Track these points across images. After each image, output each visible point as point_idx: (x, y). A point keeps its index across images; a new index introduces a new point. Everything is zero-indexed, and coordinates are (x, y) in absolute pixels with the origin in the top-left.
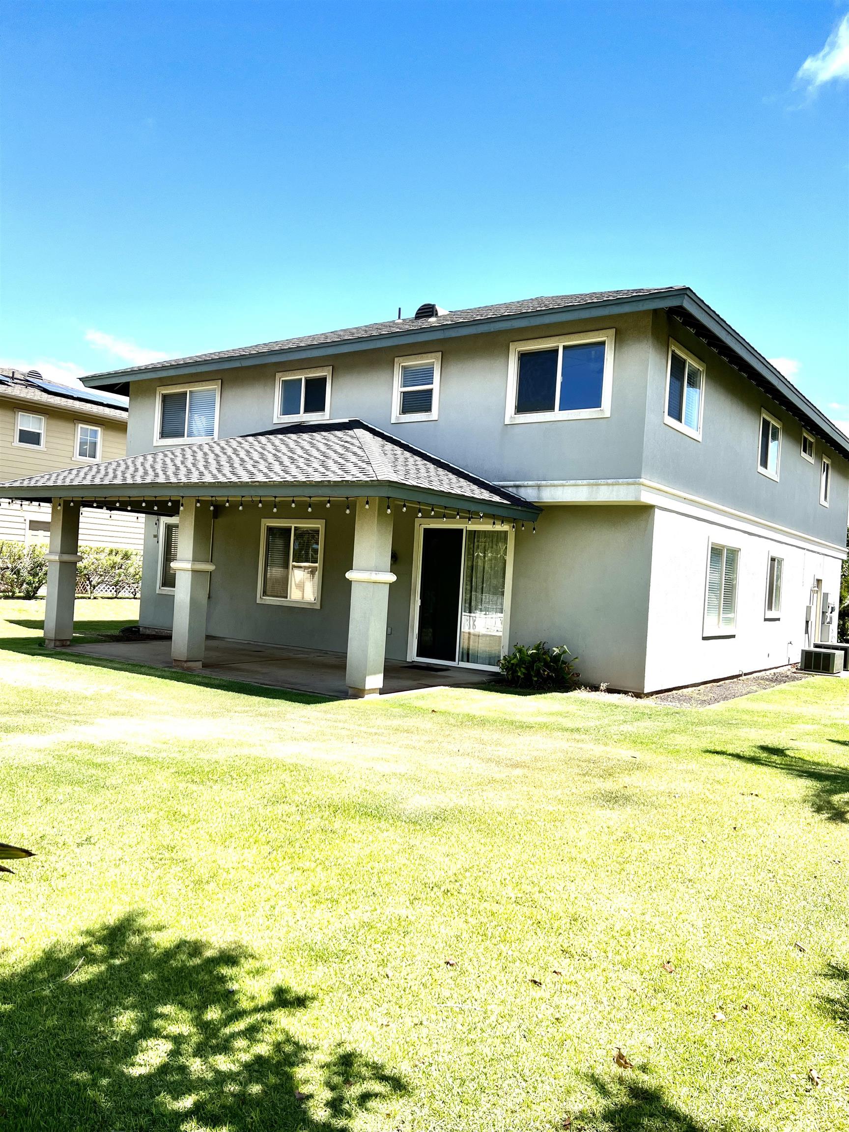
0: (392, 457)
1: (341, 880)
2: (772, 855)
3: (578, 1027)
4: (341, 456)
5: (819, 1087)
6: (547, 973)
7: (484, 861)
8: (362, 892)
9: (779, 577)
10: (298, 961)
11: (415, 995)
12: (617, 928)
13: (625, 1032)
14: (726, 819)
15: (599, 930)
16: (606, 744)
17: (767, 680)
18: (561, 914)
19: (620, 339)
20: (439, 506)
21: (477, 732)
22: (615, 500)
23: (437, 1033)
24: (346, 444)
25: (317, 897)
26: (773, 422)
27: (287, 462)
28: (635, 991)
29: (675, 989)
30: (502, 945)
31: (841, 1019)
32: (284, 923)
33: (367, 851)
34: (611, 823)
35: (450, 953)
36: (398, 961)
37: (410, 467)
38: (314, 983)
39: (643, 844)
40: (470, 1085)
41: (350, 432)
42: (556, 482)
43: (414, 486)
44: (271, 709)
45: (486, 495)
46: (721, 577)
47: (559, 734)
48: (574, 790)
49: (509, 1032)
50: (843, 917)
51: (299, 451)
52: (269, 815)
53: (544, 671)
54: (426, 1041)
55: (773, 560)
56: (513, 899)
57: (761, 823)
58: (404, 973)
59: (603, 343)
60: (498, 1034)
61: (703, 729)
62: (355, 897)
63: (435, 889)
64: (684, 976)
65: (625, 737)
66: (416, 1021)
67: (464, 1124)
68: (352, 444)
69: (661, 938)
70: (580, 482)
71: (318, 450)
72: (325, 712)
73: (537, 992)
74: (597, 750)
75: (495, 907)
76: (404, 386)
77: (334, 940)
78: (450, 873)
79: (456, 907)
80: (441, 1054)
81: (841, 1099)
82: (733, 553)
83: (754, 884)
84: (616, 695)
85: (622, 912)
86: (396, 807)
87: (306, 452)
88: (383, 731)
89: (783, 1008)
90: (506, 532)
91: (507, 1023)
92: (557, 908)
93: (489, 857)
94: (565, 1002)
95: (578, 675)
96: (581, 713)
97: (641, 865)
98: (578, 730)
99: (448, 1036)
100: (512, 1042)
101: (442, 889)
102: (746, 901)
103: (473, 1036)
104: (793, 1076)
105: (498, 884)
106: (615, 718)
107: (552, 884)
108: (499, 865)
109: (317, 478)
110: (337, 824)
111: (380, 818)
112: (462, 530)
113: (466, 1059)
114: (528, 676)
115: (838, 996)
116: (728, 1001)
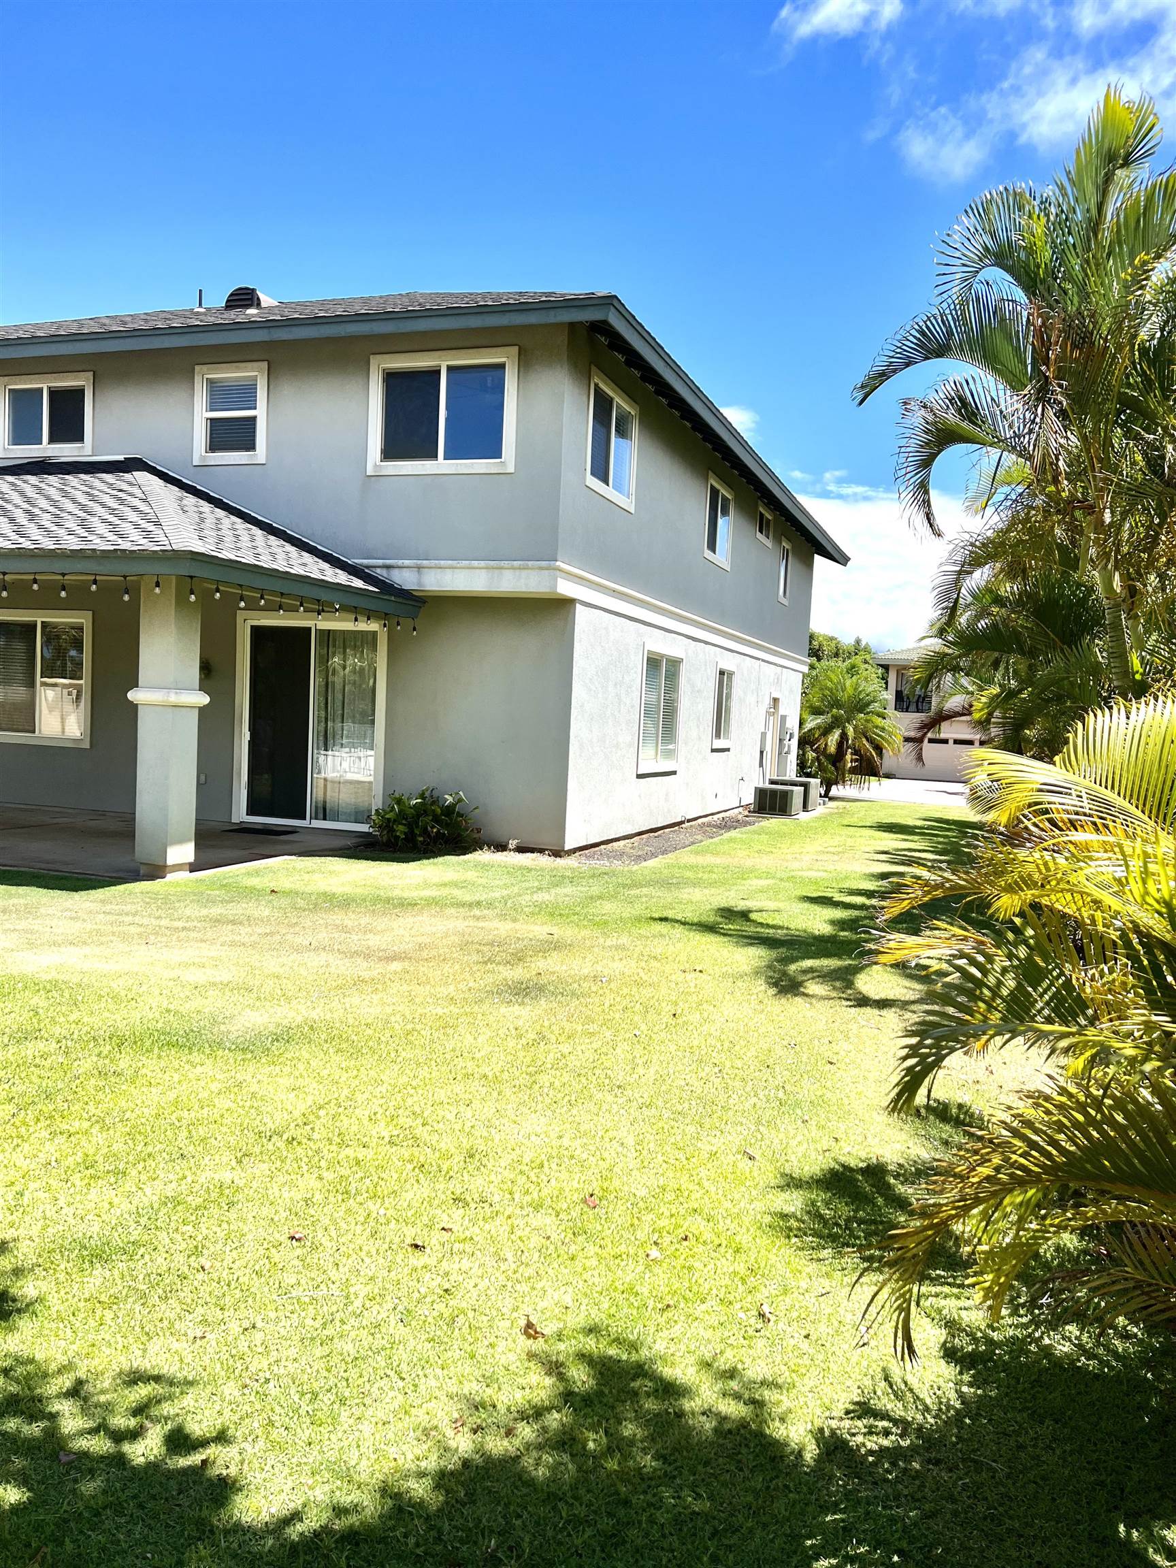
0: (196, 516)
1: (130, 1142)
2: (719, 1044)
3: (475, 1297)
4: (112, 511)
5: (771, 1323)
6: (433, 1233)
7: (346, 1092)
8: (164, 1155)
9: (729, 696)
10: (62, 1267)
11: (245, 1288)
12: (526, 1159)
13: (535, 1292)
14: (664, 1005)
15: (503, 1165)
16: (515, 920)
17: (714, 826)
18: (453, 1150)
19: (526, 362)
20: (273, 593)
21: (338, 917)
22: (524, 590)
23: (277, 1336)
24: (121, 494)
25: (92, 1171)
26: (724, 492)
27: (22, 519)
28: (548, 1238)
29: (599, 1228)
30: (370, 1203)
31: (796, 1236)
32: (39, 1215)
33: (172, 1095)
34: (520, 1023)
35: (296, 1223)
36: (219, 1246)
37: (225, 532)
38: (87, 1296)
39: (561, 1047)
40: (325, 1399)
41: (127, 476)
42: (442, 562)
43: (230, 561)
44: (15, 901)
45: (342, 578)
46: (659, 695)
47: (453, 910)
48: (471, 984)
49: (379, 1318)
50: (798, 1111)
51: (44, 503)
52: (12, 1059)
53: (433, 827)
54: (260, 1350)
55: (722, 673)
56: (387, 1139)
57: (705, 1006)
58: (229, 1260)
59: (502, 367)
60: (364, 1323)
61: (638, 891)
62: (153, 1165)
63: (275, 1138)
64: (610, 1209)
65: (540, 909)
66: (246, 1324)
67: (316, 1453)
68: (131, 494)
69: (582, 1164)
70: (475, 563)
71: (74, 501)
72: (103, 901)
73: (418, 1260)
74: (503, 928)
75: (361, 1153)
76: (212, 410)
77: (119, 1229)
78: (297, 1114)
79: (306, 1159)
80: (283, 1363)
81: (796, 1335)
82: (674, 664)
83: (696, 1084)
84: (529, 855)
85: (533, 1138)
86: (215, 1030)
87: (54, 502)
88: (195, 923)
89: (729, 1233)
90: (375, 633)
91: (377, 1307)
92: (446, 1144)
93: (353, 1085)
94: (457, 1266)
95: (479, 831)
96: (483, 881)
97: (558, 1074)
98: (479, 903)
99: (294, 1338)
100: (383, 1330)
101: (285, 1137)
102: (686, 1105)
103: (329, 1331)
104: (741, 1314)
105: (366, 1122)
106: (527, 885)
107: (441, 1113)
108: (367, 1095)
109: (73, 544)
110: (124, 1063)
111: (190, 1048)
112: (310, 629)
113: (321, 1365)
114: (410, 838)
115: (792, 1209)
116: (665, 1234)
